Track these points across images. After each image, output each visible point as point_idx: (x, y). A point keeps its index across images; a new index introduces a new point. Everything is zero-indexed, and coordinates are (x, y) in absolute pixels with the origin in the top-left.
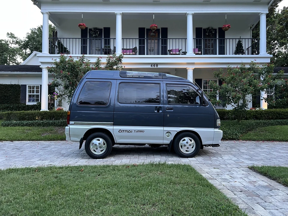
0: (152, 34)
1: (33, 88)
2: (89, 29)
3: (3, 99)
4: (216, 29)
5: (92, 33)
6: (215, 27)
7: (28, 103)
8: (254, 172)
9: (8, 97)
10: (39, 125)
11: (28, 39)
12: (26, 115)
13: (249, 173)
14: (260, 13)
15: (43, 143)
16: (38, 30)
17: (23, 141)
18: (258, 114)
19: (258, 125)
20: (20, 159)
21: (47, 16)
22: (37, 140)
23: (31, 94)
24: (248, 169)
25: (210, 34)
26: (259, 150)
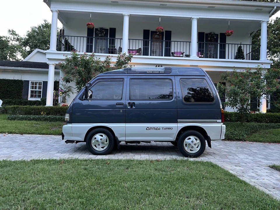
0: (156, 36)
1: (36, 84)
2: (95, 29)
3: (5, 94)
4: (218, 35)
5: (98, 32)
6: (216, 33)
7: (30, 99)
8: (276, 171)
9: (11, 92)
10: (46, 120)
11: (28, 37)
12: (32, 109)
13: (272, 171)
14: (261, 21)
15: (54, 137)
16: (39, 29)
17: (33, 134)
18: (259, 117)
19: (261, 127)
20: (38, 151)
21: (56, 14)
22: (47, 134)
23: (34, 90)
24: (269, 168)
25: (212, 39)
26: (269, 151)
